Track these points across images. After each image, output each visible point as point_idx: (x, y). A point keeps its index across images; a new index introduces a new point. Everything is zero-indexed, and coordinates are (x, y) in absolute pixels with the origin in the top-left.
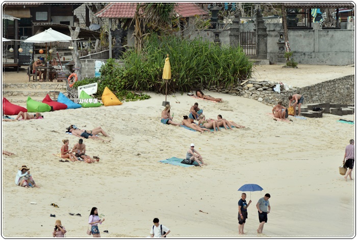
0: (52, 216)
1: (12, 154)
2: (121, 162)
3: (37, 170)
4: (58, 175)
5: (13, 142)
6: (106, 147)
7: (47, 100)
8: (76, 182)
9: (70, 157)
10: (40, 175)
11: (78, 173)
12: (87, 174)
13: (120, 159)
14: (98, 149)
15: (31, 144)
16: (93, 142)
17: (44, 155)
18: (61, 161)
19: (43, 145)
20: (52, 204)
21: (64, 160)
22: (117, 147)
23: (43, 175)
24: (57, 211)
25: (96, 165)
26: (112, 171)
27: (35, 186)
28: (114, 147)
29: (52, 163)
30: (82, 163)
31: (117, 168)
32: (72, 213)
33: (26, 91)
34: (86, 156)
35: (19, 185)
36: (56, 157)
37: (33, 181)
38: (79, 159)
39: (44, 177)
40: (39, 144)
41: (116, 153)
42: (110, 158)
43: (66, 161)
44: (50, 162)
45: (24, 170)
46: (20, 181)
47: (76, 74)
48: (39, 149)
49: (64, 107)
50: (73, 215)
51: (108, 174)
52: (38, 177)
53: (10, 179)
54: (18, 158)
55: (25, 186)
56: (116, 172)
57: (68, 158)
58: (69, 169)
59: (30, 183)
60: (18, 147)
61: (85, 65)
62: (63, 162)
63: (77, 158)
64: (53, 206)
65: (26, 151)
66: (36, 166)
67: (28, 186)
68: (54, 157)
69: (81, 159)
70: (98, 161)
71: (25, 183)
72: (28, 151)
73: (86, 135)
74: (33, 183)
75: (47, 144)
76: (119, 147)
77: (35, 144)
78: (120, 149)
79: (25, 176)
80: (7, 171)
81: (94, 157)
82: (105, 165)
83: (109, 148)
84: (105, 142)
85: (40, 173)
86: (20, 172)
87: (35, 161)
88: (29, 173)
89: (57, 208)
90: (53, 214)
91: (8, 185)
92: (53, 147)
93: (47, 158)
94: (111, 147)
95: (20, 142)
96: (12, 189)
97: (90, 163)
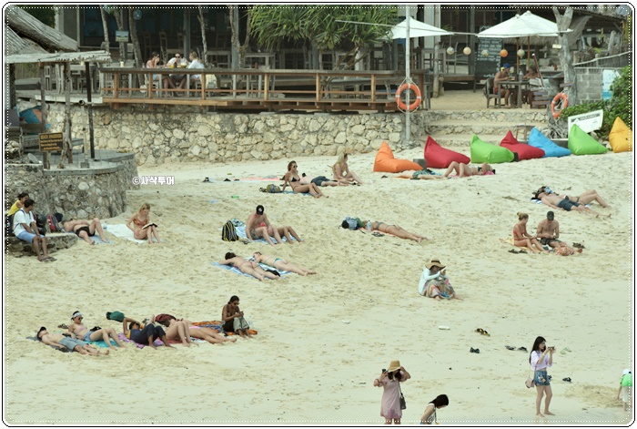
0: (472, 351)
1: (423, 239)
2: (624, 254)
3: (464, 267)
4: (502, 276)
5: (429, 217)
6: (601, 227)
7: (510, 141)
8: (531, 290)
9: (529, 244)
10: (468, 277)
11: (540, 275)
12: (555, 276)
13: (624, 248)
14: (586, 230)
15: (464, 220)
16: (579, 218)
17: (482, 241)
18: (513, 251)
19: (484, 222)
20: (478, 330)
21: (518, 249)
22: (623, 226)
23: (473, 276)
24: (485, 342)
25: (577, 259)
26: (603, 269)
27: (454, 297)
28: (616, 227)
29: (495, 255)
30: (550, 255)
31: (614, 264)
32: (511, 346)
33: (477, 125)
34: (560, 242)
35: (425, 295)
36: (505, 245)
37: (451, 288)
38: (546, 249)
39: (474, 280)
40: (477, 221)
41: (618, 238)
42: (604, 247)
43: (521, 252)
44: (491, 254)
45: (435, 269)
46: (427, 288)
47: (566, 94)
48: (476, 230)
49: (539, 154)
50: (512, 349)
51: (594, 276)
52: (464, 280)
53: (411, 283)
54: (434, 246)
55: (435, 297)
56: (610, 272)
57: (526, 246)
58: (525, 266)
59: (444, 291)
60: (438, 225)
61: (584, 78)
62: (516, 253)
63: (542, 246)
64: (479, 334)
65: (450, 234)
66: (463, 261)
67: (441, 296)
68: (501, 245)
69: (550, 248)
70: (580, 251)
71: (435, 292)
72: (455, 234)
73: (566, 205)
74: (451, 291)
75: (491, 220)
76: (626, 227)
77: (470, 220)
78: (626, 230)
79: (436, 279)
80: (409, 269)
81: (575, 245)
82: (594, 259)
83: (606, 228)
84: (601, 217)
85: (468, 273)
86: (427, 271)
87: (464, 252)
88: (444, 273)
89: (486, 337)
90: (475, 348)
91: (405, 294)
92: (502, 226)
93: (488, 246)
94: (611, 226)
95: (442, 217)
96: (411, 301)
97: (565, 255)
